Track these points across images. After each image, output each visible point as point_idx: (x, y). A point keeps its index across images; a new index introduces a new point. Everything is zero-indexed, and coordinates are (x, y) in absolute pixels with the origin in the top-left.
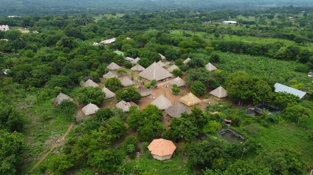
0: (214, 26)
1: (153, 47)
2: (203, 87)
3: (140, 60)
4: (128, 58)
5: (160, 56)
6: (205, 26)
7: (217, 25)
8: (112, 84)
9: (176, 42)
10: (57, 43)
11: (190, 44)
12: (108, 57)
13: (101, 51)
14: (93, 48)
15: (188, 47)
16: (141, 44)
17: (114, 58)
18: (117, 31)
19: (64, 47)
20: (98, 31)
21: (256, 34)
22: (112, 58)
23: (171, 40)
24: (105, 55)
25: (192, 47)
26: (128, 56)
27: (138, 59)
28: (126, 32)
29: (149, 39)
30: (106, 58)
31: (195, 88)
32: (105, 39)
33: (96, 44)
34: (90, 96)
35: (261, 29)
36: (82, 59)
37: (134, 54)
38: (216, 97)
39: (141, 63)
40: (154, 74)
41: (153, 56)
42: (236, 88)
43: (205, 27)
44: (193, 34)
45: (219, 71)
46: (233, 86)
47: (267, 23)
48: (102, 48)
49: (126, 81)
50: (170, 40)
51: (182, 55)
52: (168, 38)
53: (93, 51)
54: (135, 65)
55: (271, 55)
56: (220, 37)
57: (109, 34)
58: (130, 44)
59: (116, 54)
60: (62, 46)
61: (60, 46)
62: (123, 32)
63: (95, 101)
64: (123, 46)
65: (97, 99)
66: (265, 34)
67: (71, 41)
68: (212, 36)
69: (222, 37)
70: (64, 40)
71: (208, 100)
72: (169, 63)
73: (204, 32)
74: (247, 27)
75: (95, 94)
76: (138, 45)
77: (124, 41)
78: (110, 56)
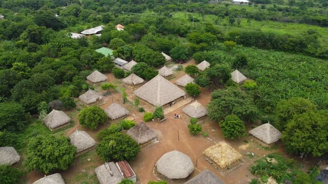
0: (224, 6)
1: (153, 40)
2: (240, 126)
3: (136, 66)
4: (119, 60)
5: (164, 57)
6: (214, 7)
7: (227, 5)
8: (91, 121)
9: (182, 31)
10: (22, 35)
11: (203, 37)
12: (89, 61)
13: (81, 48)
14: (70, 44)
15: (201, 41)
16: (137, 35)
17: (98, 62)
18: (105, 16)
19: (30, 41)
20: (80, 14)
21: (278, 18)
22: (96, 61)
23: (176, 29)
24: (86, 57)
25: (205, 41)
26: (119, 56)
27: (133, 63)
28: (116, 17)
29: (147, 27)
30: (86, 61)
31: (228, 128)
32: (89, 28)
33: (75, 36)
34: (47, 159)
35: (280, 10)
36: (49, 65)
37: (126, 54)
38: (262, 141)
39: (137, 71)
40: (158, 93)
41: (154, 57)
42: (304, 137)
43: (214, 9)
44: (200, 18)
45: (252, 84)
46: (298, 132)
47: (283, 2)
48: (83, 42)
49: (114, 110)
50: (174, 29)
51: (194, 55)
52: (172, 27)
53: (69, 49)
54: (129, 74)
55: (311, 52)
56: (236, 23)
57: (95, 19)
58: (122, 37)
59: (101, 55)
60: (28, 40)
61: (25, 39)
62: (113, 17)
63: (56, 165)
64: (112, 40)
65: (61, 162)
66: (289, 18)
67: (40, 32)
68: (225, 21)
69: (239, 23)
70: (30, 32)
71: (248, 145)
72: (176, 66)
73: (214, 15)
74: (263, 8)
75: (56, 154)
76: (132, 37)
77: (113, 32)
78: (92, 59)
